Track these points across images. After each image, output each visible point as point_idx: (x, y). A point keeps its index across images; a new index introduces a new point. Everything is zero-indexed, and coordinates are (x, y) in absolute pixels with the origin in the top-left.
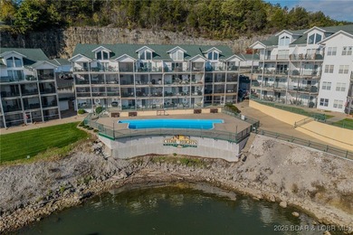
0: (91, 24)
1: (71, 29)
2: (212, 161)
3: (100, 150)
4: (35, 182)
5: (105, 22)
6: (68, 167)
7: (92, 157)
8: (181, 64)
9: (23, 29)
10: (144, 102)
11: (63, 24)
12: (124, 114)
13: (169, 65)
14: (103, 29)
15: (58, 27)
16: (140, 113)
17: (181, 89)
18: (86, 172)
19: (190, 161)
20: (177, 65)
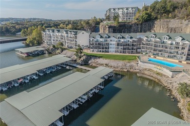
0: (168, 18)
1: (159, 20)
2: (165, 76)
3: (138, 64)
4: (121, 65)
5: (174, 17)
6: (128, 65)
7: (135, 64)
8: (179, 43)
9: (141, 22)
10: (161, 54)
11: (156, 18)
12: (152, 56)
13: (174, 43)
14: (172, 20)
15: (154, 20)
16: (157, 57)
17: (177, 52)
18: (131, 67)
19: (158, 74)
20: (177, 43)
